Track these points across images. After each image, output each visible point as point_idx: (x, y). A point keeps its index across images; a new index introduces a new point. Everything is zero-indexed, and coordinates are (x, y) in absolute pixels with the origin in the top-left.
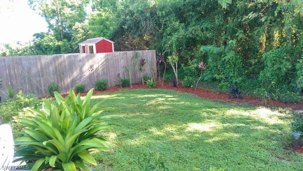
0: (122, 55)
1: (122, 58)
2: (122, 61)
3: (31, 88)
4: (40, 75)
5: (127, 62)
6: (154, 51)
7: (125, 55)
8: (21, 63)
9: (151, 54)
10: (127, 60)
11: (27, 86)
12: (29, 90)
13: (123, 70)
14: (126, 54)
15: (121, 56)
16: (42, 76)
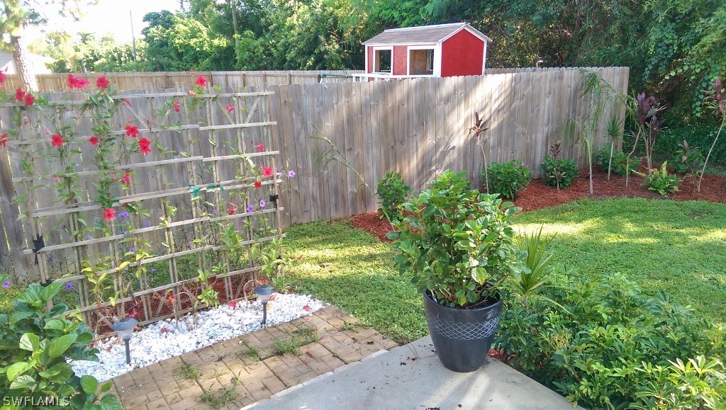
0: (550, 82)
1: (550, 93)
2: (548, 101)
3: (320, 187)
4: (344, 146)
5: (560, 106)
6: (627, 69)
7: (558, 82)
8: (299, 107)
9: (617, 79)
10: (560, 99)
11: (310, 180)
12: (315, 194)
13: (546, 129)
14: (561, 78)
15: (548, 84)
16: (350, 149)
